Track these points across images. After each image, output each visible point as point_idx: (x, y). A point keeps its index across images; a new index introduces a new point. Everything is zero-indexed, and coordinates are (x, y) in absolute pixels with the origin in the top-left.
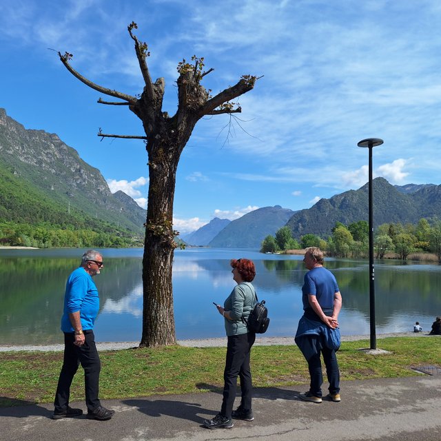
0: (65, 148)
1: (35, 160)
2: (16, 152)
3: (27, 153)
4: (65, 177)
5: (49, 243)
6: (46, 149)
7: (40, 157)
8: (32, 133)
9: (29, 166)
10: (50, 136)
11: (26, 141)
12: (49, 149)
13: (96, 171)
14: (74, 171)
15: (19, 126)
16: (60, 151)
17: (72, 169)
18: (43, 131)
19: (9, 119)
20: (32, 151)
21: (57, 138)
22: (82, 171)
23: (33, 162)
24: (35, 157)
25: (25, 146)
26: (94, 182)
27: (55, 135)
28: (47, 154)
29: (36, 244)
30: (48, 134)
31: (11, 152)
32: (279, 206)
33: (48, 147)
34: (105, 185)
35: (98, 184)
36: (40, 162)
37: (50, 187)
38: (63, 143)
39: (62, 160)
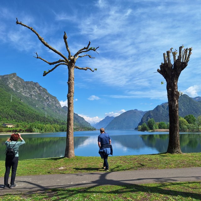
0: (42, 88)
1: (29, 95)
2: (21, 91)
3: (26, 92)
4: (42, 101)
5: (43, 131)
6: (33, 89)
7: (31, 93)
8: (27, 83)
9: (26, 97)
10: (35, 84)
11: (25, 87)
12: (35, 89)
13: (55, 98)
14: (45, 98)
15: (22, 80)
16: (40, 90)
17: (45, 97)
18: (32, 82)
19: (18, 77)
20: (28, 91)
21: (38, 84)
22: (49, 98)
23: (28, 95)
24: (29, 93)
25: (25, 88)
26: (54, 102)
27: (37, 83)
28: (34, 91)
29: (38, 131)
30: (34, 83)
31: (19, 92)
32: (136, 109)
33: (34, 89)
34: (59, 103)
35: (56, 103)
36: (31, 95)
37: (36, 106)
38: (40, 87)
39: (40, 94)
